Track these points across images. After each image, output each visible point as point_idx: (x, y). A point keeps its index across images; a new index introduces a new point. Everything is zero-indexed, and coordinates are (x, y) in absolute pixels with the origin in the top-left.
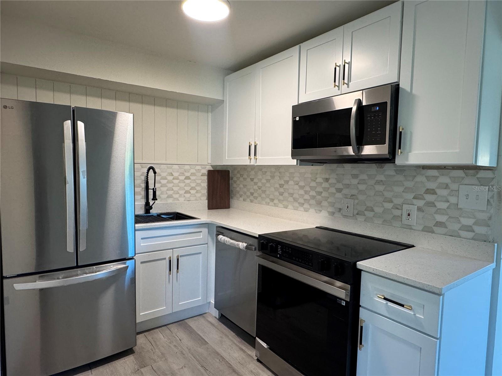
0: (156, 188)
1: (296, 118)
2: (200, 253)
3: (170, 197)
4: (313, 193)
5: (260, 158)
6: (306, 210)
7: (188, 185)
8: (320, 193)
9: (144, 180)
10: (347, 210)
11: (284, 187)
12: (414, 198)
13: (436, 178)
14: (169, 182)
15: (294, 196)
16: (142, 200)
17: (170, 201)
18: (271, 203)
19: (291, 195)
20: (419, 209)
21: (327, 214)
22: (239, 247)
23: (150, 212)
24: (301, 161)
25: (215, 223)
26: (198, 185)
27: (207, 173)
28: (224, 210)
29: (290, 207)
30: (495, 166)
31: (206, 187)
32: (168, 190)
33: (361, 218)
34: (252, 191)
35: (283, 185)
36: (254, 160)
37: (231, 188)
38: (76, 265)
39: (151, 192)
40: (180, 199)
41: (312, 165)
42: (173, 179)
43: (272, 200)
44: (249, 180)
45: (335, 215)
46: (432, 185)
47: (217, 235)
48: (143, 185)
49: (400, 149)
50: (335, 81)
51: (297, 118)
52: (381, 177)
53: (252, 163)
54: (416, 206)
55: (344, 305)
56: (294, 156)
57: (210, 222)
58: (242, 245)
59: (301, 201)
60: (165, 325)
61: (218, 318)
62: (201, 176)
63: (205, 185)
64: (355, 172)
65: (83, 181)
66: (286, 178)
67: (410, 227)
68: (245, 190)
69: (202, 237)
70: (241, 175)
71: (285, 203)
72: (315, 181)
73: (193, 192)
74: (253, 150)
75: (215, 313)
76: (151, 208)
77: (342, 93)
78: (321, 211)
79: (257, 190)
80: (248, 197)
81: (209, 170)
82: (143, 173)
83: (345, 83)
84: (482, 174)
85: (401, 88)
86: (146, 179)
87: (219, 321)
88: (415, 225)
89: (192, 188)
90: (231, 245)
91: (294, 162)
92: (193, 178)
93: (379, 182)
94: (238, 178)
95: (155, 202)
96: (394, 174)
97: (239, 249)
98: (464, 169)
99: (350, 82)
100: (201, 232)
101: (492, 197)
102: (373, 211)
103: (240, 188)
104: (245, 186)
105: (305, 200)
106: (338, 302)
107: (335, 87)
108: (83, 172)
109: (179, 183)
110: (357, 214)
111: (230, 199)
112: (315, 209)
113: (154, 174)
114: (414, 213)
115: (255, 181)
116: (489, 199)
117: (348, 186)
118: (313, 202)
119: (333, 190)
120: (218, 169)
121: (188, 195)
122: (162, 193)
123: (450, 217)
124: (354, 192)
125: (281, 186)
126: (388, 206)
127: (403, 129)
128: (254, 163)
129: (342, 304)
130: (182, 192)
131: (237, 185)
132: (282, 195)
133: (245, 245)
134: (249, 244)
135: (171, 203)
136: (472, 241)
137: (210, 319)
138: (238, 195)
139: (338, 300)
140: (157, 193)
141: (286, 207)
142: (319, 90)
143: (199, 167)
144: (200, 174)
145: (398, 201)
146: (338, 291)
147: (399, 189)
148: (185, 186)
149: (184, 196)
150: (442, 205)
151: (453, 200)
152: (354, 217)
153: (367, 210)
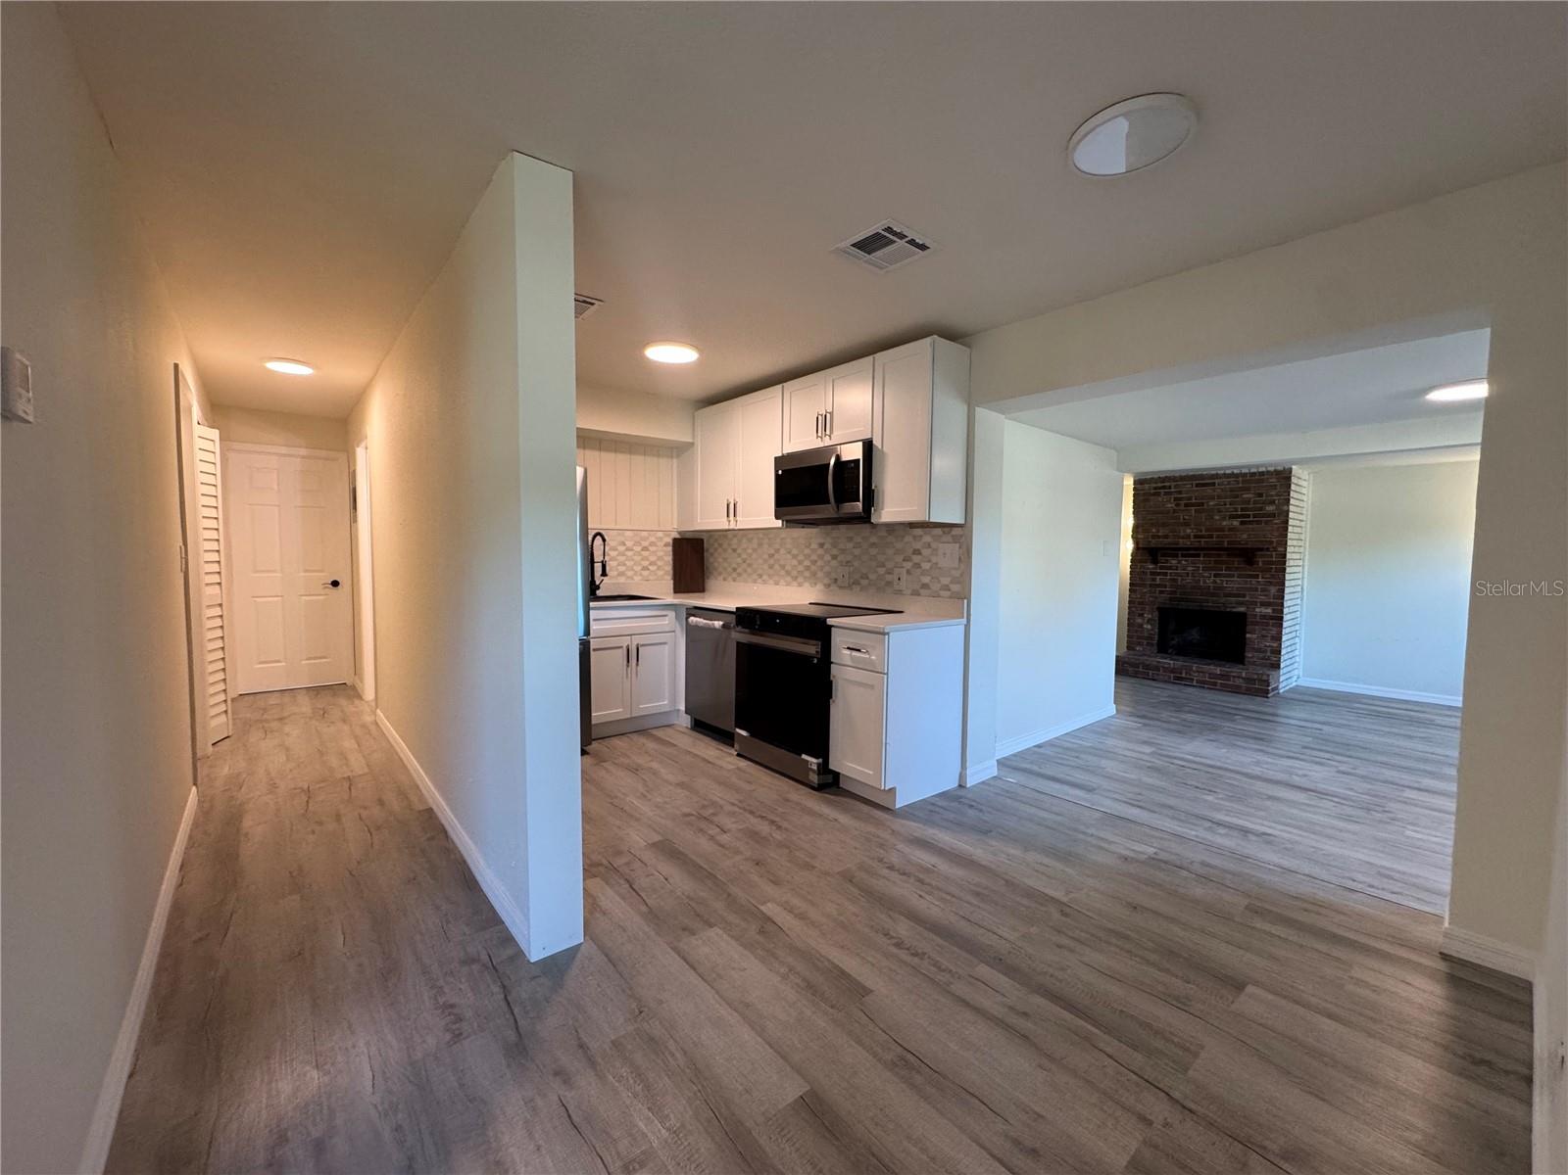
0: (606, 561)
1: (778, 471)
2: (665, 643)
3: (621, 574)
5: (741, 519)
6: (800, 585)
7: (645, 558)
8: (815, 562)
11: (775, 557)
12: (904, 560)
13: (921, 536)
14: (621, 554)
15: (787, 568)
17: (622, 580)
18: (760, 581)
19: (783, 567)
20: (908, 572)
21: (823, 587)
22: (714, 626)
23: (597, 594)
24: (787, 521)
25: (685, 604)
26: (660, 558)
27: (670, 540)
28: (697, 592)
29: (782, 582)
30: (963, 522)
31: (671, 562)
32: (619, 565)
33: (857, 589)
34: (734, 565)
35: (773, 555)
36: (734, 523)
37: (706, 564)
39: (598, 568)
40: (635, 578)
41: (803, 527)
42: (626, 550)
43: (760, 576)
45: (831, 588)
46: (918, 545)
47: (687, 618)
49: (873, 507)
50: (817, 432)
52: (874, 539)
53: (731, 527)
54: (905, 570)
55: (816, 661)
56: (777, 518)
57: (681, 604)
58: (718, 624)
59: (795, 573)
60: (623, 734)
62: (664, 546)
63: (669, 558)
64: (850, 534)
66: (777, 546)
67: (899, 592)
68: (726, 565)
69: (667, 622)
70: (718, 543)
71: (776, 578)
72: (809, 547)
73: (653, 568)
74: (731, 510)
75: (685, 721)
76: (598, 587)
78: (816, 584)
79: (741, 564)
80: (730, 574)
81: (674, 538)
83: (827, 435)
84: (956, 531)
85: (877, 445)
86: (591, 550)
87: (691, 729)
88: (905, 589)
89: (652, 563)
90: (705, 626)
91: (779, 523)
92: (652, 549)
93: (873, 545)
94: (716, 550)
95: (603, 579)
96: (885, 534)
97: (715, 629)
98: (942, 527)
99: (833, 434)
100: (665, 616)
101: (964, 553)
102: (868, 578)
103: (719, 563)
105: (799, 572)
106: (810, 660)
107: (818, 438)
109: (634, 555)
110: (853, 583)
111: (704, 579)
112: (810, 583)
113: (603, 543)
114: (904, 577)
115: (739, 551)
116: (961, 556)
117: (843, 551)
118: (807, 574)
119: (828, 557)
120: (688, 536)
121: (646, 573)
122: (615, 568)
123: (933, 577)
124: (849, 558)
125: (771, 556)
126: (881, 571)
127: (875, 487)
128: (735, 526)
129: (814, 661)
130: (638, 568)
131: (716, 559)
132: (772, 568)
133: (721, 623)
134: (724, 620)
135: (624, 583)
136: (949, 600)
137: (681, 728)
138: (715, 573)
139: (810, 657)
140: (607, 568)
141: (777, 584)
142: (802, 440)
143: (660, 534)
144: (663, 544)
145: (889, 565)
146: (811, 649)
147: (890, 552)
148: (642, 560)
149: (641, 575)
150: (926, 566)
151: (934, 559)
152: (850, 587)
153: (862, 578)
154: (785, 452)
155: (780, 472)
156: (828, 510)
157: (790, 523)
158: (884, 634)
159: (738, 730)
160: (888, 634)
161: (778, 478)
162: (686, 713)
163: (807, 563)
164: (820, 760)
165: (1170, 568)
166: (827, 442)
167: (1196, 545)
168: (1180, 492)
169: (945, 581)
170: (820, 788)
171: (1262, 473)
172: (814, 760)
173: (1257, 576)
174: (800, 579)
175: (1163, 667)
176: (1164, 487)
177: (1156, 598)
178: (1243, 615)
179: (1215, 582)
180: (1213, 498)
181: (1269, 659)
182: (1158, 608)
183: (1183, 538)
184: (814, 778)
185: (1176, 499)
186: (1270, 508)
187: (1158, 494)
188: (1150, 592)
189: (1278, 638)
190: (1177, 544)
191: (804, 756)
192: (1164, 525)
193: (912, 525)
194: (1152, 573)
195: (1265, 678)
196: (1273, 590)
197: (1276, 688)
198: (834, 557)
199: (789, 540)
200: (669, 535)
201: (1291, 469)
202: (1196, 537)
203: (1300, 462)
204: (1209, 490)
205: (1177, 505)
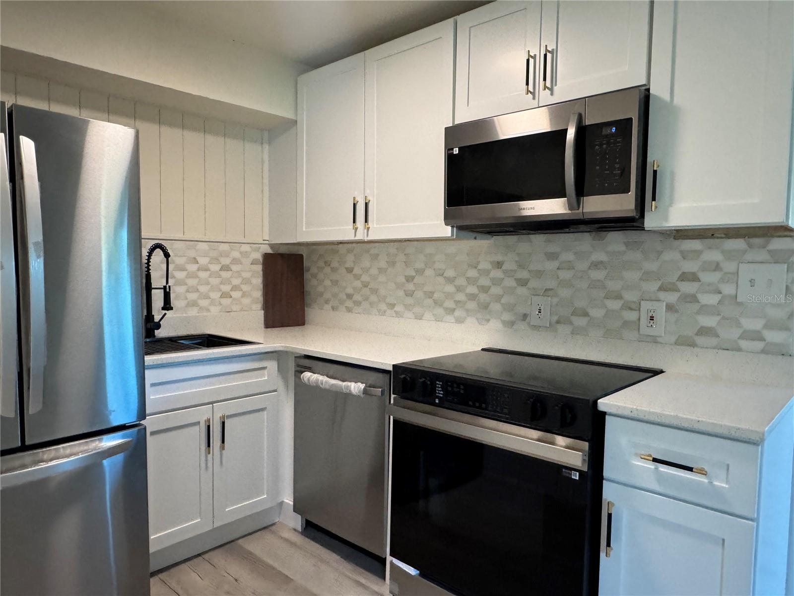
0: (169, 287)
1: (452, 149)
2: (263, 410)
3: (194, 304)
4: (472, 290)
5: (375, 226)
6: (459, 321)
7: (227, 281)
8: (484, 289)
10: (538, 317)
11: (415, 281)
12: (660, 289)
13: (698, 253)
14: (191, 275)
15: (436, 296)
17: (193, 312)
18: (389, 312)
19: (430, 295)
20: (670, 308)
21: (501, 325)
22: (350, 391)
23: (156, 334)
24: (461, 228)
25: (294, 351)
26: (246, 281)
27: (261, 261)
28: (297, 328)
29: (428, 316)
31: (261, 286)
32: (188, 292)
34: (349, 290)
35: (413, 278)
36: (364, 233)
37: (307, 288)
38: (20, 445)
39: (158, 297)
40: (212, 309)
41: (475, 238)
42: (199, 270)
43: (392, 306)
44: (343, 271)
45: (516, 327)
46: (690, 266)
47: (298, 374)
49: (655, 201)
50: (527, 84)
51: (456, 150)
53: (360, 236)
54: (665, 304)
55: (577, 478)
56: (448, 218)
57: (281, 349)
58: (356, 387)
59: (449, 304)
60: (199, 555)
61: (300, 531)
62: (252, 264)
63: (258, 281)
64: (553, 248)
67: (654, 340)
68: (335, 289)
69: (266, 378)
70: (326, 262)
71: (417, 310)
72: (476, 268)
73: (236, 294)
74: (361, 212)
75: (296, 522)
76: (158, 326)
77: (540, 106)
78: (488, 321)
79: (360, 289)
80: (342, 302)
81: (265, 253)
83: (547, 87)
85: (654, 96)
86: (146, 269)
87: (303, 537)
88: (663, 335)
89: (235, 288)
90: (331, 389)
91: (447, 231)
92: (235, 268)
93: (596, 265)
94: (321, 269)
95: (165, 314)
98: (747, 237)
99: (556, 85)
100: (264, 368)
102: (586, 314)
103: (325, 287)
104: (335, 283)
105: (457, 302)
106: (564, 474)
107: (527, 94)
108: (36, 244)
109: (209, 277)
110: (558, 322)
111: (304, 307)
112: (477, 319)
113: (165, 259)
114: (662, 315)
115: (357, 271)
116: (790, 285)
117: (539, 274)
118: (472, 305)
119: (510, 282)
120: (283, 250)
121: (226, 302)
123: (724, 318)
124: (551, 284)
125: (409, 279)
126: (614, 305)
127: (658, 166)
128: (364, 237)
129: (573, 477)
130: (215, 295)
131: (321, 281)
132: (411, 296)
133: (362, 386)
134: (368, 385)
135: (196, 317)
136: (763, 356)
137: (286, 534)
139: (564, 470)
140: (172, 296)
141: (419, 317)
143: (246, 248)
144: (250, 260)
145: (631, 296)
147: (632, 276)
148: (222, 283)
149: (220, 304)
150: (710, 299)
151: (728, 289)
152: (552, 327)
153: (575, 314)
154: (457, 122)
157: (464, 229)
158: (755, 444)
162: (296, 509)
169: (756, 324)
200: (258, 250)
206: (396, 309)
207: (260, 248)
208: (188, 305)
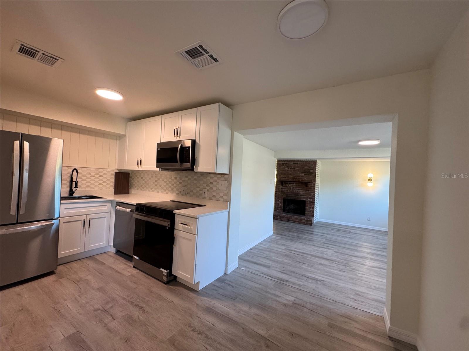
0: (77, 181)
2: (105, 217)
5: (143, 166)
6: (167, 193)
7: (102, 180)
8: (173, 185)
9: (70, 177)
10: (183, 192)
11: (158, 182)
12: (206, 186)
13: (213, 177)
14: (88, 178)
16: (67, 188)
17: (88, 189)
18: (151, 190)
19: (161, 186)
20: (208, 191)
21: (176, 194)
23: (73, 195)
24: (161, 169)
26: (108, 180)
27: (114, 174)
28: (124, 195)
29: (160, 192)
30: (229, 173)
31: (114, 182)
33: (188, 196)
34: (142, 184)
37: (130, 183)
38: (16, 222)
39: (74, 184)
40: (95, 188)
41: (168, 171)
42: (91, 176)
43: (152, 189)
44: (140, 178)
45: (179, 195)
46: (211, 181)
47: (116, 206)
48: (69, 179)
49: (195, 166)
50: (174, 135)
52: (195, 177)
53: (139, 169)
54: (207, 190)
55: (168, 229)
56: (157, 166)
57: (113, 200)
58: (128, 210)
59: (165, 188)
60: (80, 259)
61: (115, 253)
62: (111, 175)
63: (113, 180)
64: (187, 175)
65: (26, 175)
66: (159, 178)
67: (205, 198)
68: (138, 183)
69: (107, 208)
70: (136, 175)
71: (158, 190)
72: (171, 179)
73: (104, 184)
74: (139, 163)
75: (113, 250)
76: (74, 192)
78: (173, 193)
79: (144, 183)
80: (140, 187)
81: (116, 172)
82: (69, 172)
83: (178, 136)
84: (226, 176)
85: (197, 142)
88: (207, 197)
89: (104, 182)
90: (122, 211)
91: (158, 169)
92: (104, 176)
93: (195, 179)
94: (134, 177)
95: (77, 189)
96: (200, 176)
97: (127, 212)
98: (221, 175)
99: (180, 136)
100: (106, 205)
101: (228, 185)
102: (193, 192)
103: (135, 183)
105: (167, 188)
106: (166, 228)
107: (174, 137)
108: (26, 169)
109: (95, 179)
110: (187, 194)
111: (129, 189)
112: (171, 193)
113: (77, 173)
114: (206, 192)
115: (144, 178)
117: (184, 181)
118: (170, 189)
119: (178, 183)
120: (122, 172)
121: (101, 186)
122: (82, 184)
124: (186, 184)
125: (156, 181)
126: (198, 189)
130: (97, 184)
131: (134, 181)
132: (156, 186)
133: (130, 209)
134: (132, 209)
136: (223, 202)
137: (110, 254)
138: (134, 186)
140: (78, 184)
141: (158, 192)
142: (169, 137)
143: (109, 170)
145: (201, 187)
146: (166, 223)
147: (202, 182)
148: (99, 181)
149: (98, 187)
150: (215, 189)
151: (217, 186)
153: (191, 192)
154: (162, 141)
155: (159, 149)
156: (177, 166)
157: (162, 169)
158: (197, 218)
159: (134, 256)
160: (198, 218)
161: (158, 150)
162: (114, 246)
163: (170, 185)
164: (168, 271)
165: (286, 187)
166: (178, 139)
167: (293, 180)
168: (289, 165)
169: (221, 195)
170: (167, 283)
171: (309, 161)
172: (166, 271)
173: (308, 190)
174: (167, 191)
175: (285, 217)
176: (285, 163)
177: (282, 195)
178: (305, 201)
179: (298, 191)
180: (297, 167)
181: (311, 214)
182: (284, 199)
183: (290, 178)
184: (165, 279)
185: (288, 167)
186: (312, 171)
187: (283, 165)
188: (281, 194)
189: (313, 208)
190: (288, 180)
191: (161, 269)
192: (285, 174)
193: (210, 173)
194: (281, 188)
195: (311, 220)
196: (312, 194)
197: (313, 223)
198: (180, 183)
199: (163, 175)
200: (113, 171)
201: (316, 161)
202: (293, 178)
203: (319, 159)
204: (296, 165)
205: (288, 169)
206: (153, 189)
207: (114, 170)
208: (86, 187)
